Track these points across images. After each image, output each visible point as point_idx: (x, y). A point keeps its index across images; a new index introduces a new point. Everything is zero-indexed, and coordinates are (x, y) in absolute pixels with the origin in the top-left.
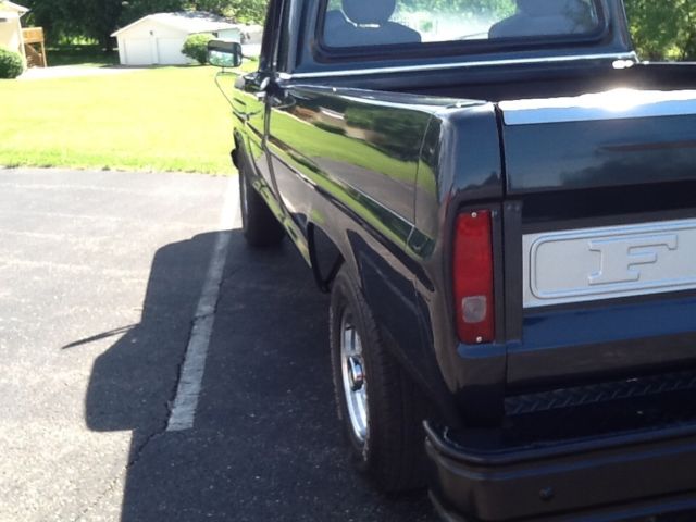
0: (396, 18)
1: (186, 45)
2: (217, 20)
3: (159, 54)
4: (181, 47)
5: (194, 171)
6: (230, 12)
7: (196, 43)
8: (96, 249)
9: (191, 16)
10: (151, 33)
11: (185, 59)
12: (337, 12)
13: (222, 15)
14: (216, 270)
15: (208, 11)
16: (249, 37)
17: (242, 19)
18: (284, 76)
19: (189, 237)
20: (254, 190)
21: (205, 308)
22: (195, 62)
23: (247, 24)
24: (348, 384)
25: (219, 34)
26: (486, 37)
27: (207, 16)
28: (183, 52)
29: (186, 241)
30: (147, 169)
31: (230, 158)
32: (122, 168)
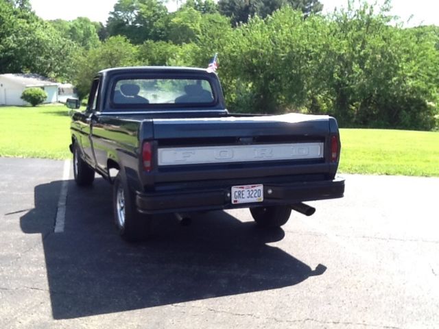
0: (140, 94)
1: (24, 94)
2: (43, 80)
3: (5, 99)
4: (21, 95)
5: (45, 158)
6: (53, 75)
7: (30, 92)
8: (7, 186)
9: (28, 77)
10: (2, 85)
11: (22, 102)
12: (118, 91)
13: (47, 77)
14: (64, 193)
15: (38, 73)
16: (63, 91)
17: (59, 79)
18: (98, 113)
19: (49, 182)
20: (82, 160)
21: (62, 203)
22: (29, 104)
23: (62, 83)
24: (119, 208)
25: (45, 88)
26: (173, 102)
27: (38, 77)
28: (22, 98)
29: (48, 184)
30: (21, 156)
31: (69, 149)
32: (7, 155)
